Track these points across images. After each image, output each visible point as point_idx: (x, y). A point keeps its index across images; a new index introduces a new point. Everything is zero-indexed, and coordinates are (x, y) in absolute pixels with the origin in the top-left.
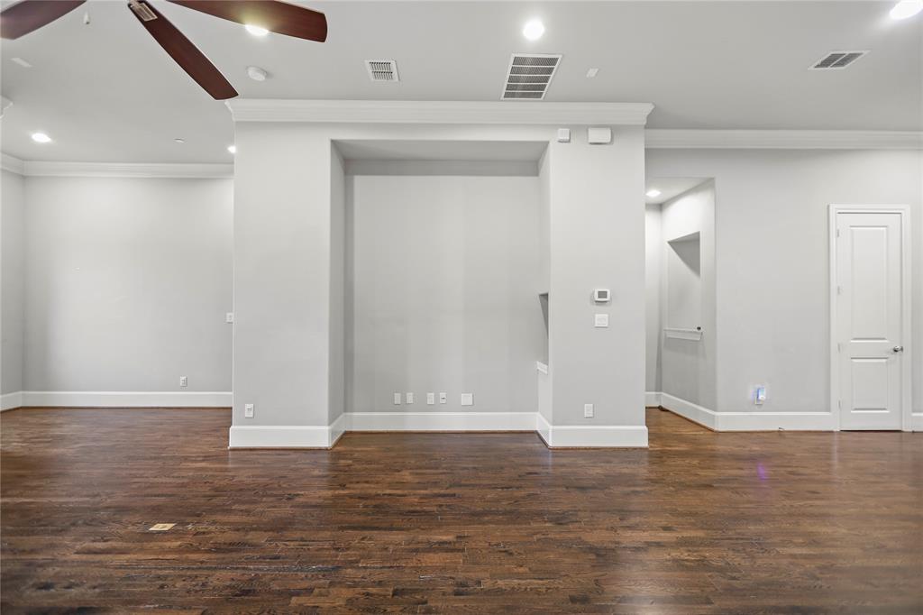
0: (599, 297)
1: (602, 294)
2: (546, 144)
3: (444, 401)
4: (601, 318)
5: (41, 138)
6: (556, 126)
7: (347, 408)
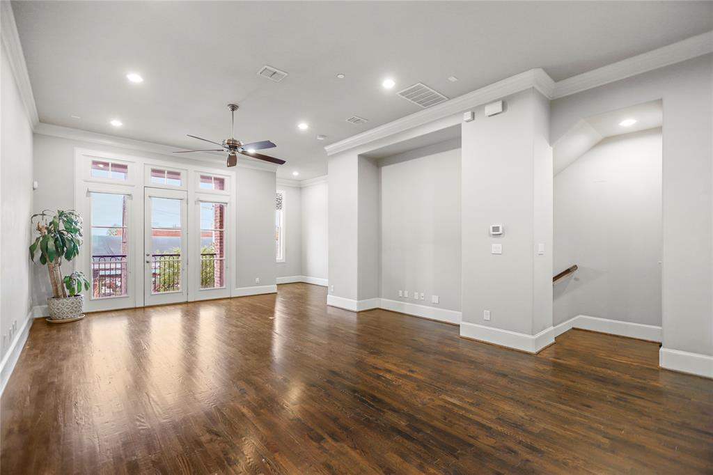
0: (493, 231)
1: (496, 229)
2: (459, 126)
3: (423, 299)
4: (497, 246)
5: (296, 174)
6: (462, 112)
7: (379, 295)
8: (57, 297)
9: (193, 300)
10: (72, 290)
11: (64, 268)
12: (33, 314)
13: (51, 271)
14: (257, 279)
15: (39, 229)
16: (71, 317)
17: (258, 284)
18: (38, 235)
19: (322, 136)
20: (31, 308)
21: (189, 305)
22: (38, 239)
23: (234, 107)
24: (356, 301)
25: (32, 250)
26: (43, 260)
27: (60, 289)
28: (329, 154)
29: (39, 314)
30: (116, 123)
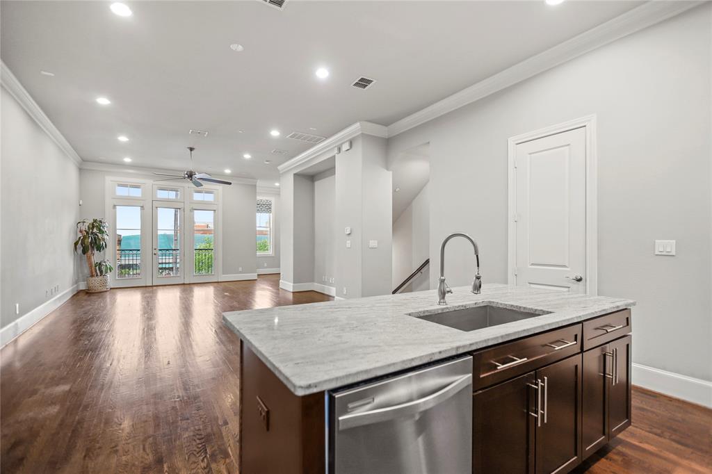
0: (346, 232)
1: (348, 230)
2: (334, 157)
4: (348, 242)
6: (335, 147)
7: (312, 281)
8: (92, 276)
9: (188, 282)
10: (101, 272)
11: (97, 257)
12: (77, 286)
13: (89, 259)
14: (240, 269)
15: (81, 231)
16: (101, 289)
17: (240, 272)
18: (80, 235)
19: (267, 161)
20: (76, 282)
21: (186, 286)
22: (80, 238)
23: (191, 149)
24: (292, 284)
25: (76, 244)
26: (84, 252)
27: (94, 271)
28: (281, 172)
29: (82, 286)
30: (127, 160)
